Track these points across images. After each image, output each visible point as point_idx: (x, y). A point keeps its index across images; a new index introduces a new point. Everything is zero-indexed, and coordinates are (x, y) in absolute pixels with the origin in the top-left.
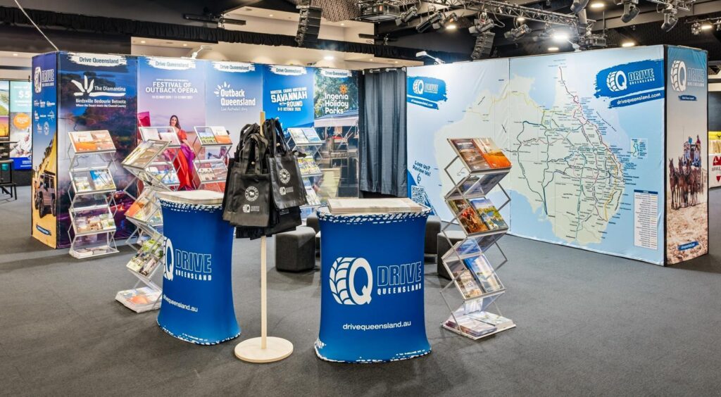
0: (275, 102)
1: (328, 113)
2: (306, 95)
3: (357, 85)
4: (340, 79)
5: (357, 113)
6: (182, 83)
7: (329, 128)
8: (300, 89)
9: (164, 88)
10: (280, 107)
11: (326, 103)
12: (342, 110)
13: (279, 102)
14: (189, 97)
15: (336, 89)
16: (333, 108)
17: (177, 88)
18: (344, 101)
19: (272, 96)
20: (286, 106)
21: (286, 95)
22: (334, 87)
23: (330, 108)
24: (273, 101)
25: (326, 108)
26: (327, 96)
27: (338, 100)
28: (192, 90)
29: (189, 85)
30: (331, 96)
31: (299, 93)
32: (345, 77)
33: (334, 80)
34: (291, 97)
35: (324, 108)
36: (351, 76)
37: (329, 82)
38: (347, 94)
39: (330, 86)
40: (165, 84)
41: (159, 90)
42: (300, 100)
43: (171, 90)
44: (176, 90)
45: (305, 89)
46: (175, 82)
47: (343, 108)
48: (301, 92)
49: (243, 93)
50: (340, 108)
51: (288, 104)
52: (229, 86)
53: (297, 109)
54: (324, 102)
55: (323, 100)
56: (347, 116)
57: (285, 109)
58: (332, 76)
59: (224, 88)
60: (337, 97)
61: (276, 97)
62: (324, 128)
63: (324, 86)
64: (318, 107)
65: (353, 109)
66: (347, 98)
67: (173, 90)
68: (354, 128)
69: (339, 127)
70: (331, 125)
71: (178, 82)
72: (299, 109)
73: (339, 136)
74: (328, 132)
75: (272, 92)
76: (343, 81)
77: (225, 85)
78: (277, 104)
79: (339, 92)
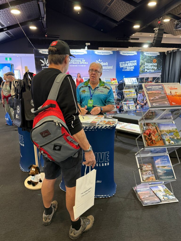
0: (121, 67)
1: (146, 71)
2: (136, 64)
3: (162, 59)
4: (153, 56)
5: (161, 71)
6: (81, 60)
7: (146, 78)
8: (133, 61)
9: (74, 62)
10: (124, 69)
11: (146, 67)
12: (153, 70)
13: (123, 67)
14: (84, 66)
15: (151, 61)
16: (149, 69)
17: (79, 62)
18: (155, 66)
19: (120, 65)
20: (126, 69)
21: (127, 64)
22: (150, 60)
23: (147, 69)
24: (120, 67)
25: (145, 70)
26: (146, 64)
27: (152, 66)
28: (85, 63)
29: (84, 61)
30: (148, 64)
31: (133, 63)
32: (156, 55)
33: (151, 57)
34: (129, 65)
35: (144, 70)
36: (159, 54)
37: (148, 58)
38: (156, 63)
39: (148, 59)
40: (74, 61)
41: (72, 63)
42: (133, 66)
43: (77, 63)
44: (79, 63)
45: (136, 61)
46: (79, 60)
47: (154, 69)
48: (134, 62)
49: (107, 63)
50: (153, 69)
51: (127, 68)
52: (101, 61)
53: (131, 70)
54: (145, 67)
55: (144, 66)
56: (155, 73)
57: (126, 70)
58: (149, 55)
59: (99, 62)
60: (151, 64)
61: (122, 65)
62: (144, 78)
63: (145, 60)
64: (141, 69)
65: (159, 70)
66: (156, 65)
67: (78, 63)
68: (158, 78)
69: (151, 78)
70: (147, 77)
71: (80, 60)
72: (133, 70)
73: (151, 81)
74: (146, 80)
75: (120, 63)
76: (155, 57)
77: (100, 60)
78: (122, 68)
79: (152, 62)
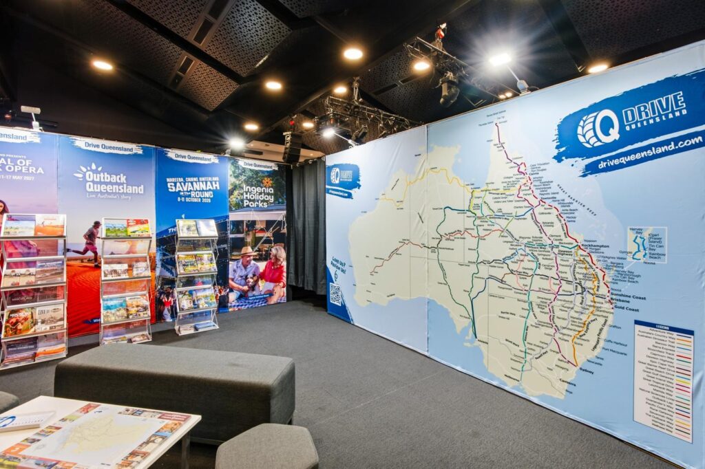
0: (174, 190)
1: (248, 206)
2: (218, 185)
3: (285, 179)
4: (263, 172)
5: (285, 207)
6: (14, 160)
7: (249, 221)
8: (210, 179)
10: (181, 197)
11: (245, 196)
12: (265, 204)
13: (180, 191)
14: (28, 178)
15: (258, 181)
16: (254, 201)
17: (4, 165)
18: (268, 194)
19: (169, 184)
20: (190, 196)
21: (190, 184)
22: (255, 179)
23: (250, 200)
24: (170, 190)
25: (245, 201)
26: (246, 188)
27: (261, 193)
28: (33, 169)
29: (28, 163)
30: (251, 189)
31: (209, 183)
32: (269, 170)
33: (257, 172)
34: (196, 186)
35: (242, 201)
36: (277, 169)
37: (250, 174)
38: (272, 187)
39: (250, 178)
42: (210, 190)
44: (2, 167)
45: (216, 179)
47: (267, 201)
48: (211, 182)
50: (263, 201)
51: (193, 194)
52: (100, 169)
53: (204, 200)
54: (242, 194)
55: (241, 192)
56: (272, 210)
57: (188, 200)
58: (253, 168)
59: (91, 170)
60: (259, 189)
61: (175, 186)
62: (242, 222)
63: (243, 178)
64: (234, 199)
65: (279, 203)
66: (273, 192)
68: (280, 223)
69: (261, 221)
70: (251, 219)
71: (5, 158)
72: (209, 201)
73: (262, 230)
74: (247, 226)
75: (168, 180)
76: (266, 174)
77: (94, 167)
78: (177, 194)
79: (262, 185)
